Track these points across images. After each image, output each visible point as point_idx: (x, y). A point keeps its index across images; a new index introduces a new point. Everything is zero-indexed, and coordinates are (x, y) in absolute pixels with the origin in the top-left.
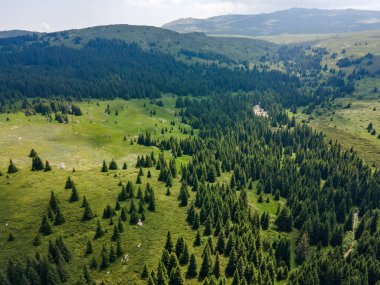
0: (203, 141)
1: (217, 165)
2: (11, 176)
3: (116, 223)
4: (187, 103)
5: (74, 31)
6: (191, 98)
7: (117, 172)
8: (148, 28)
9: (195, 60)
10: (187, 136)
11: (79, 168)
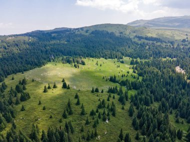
0: (144, 83)
1: (151, 97)
2: (54, 89)
3: (96, 119)
4: (137, 63)
5: (86, 27)
6: (139, 60)
7: (99, 94)
8: (120, 25)
9: (143, 41)
10: (136, 79)
11: (82, 89)
